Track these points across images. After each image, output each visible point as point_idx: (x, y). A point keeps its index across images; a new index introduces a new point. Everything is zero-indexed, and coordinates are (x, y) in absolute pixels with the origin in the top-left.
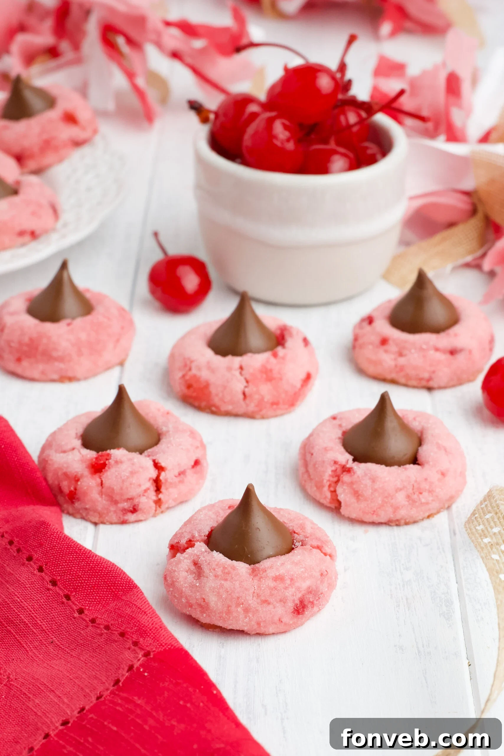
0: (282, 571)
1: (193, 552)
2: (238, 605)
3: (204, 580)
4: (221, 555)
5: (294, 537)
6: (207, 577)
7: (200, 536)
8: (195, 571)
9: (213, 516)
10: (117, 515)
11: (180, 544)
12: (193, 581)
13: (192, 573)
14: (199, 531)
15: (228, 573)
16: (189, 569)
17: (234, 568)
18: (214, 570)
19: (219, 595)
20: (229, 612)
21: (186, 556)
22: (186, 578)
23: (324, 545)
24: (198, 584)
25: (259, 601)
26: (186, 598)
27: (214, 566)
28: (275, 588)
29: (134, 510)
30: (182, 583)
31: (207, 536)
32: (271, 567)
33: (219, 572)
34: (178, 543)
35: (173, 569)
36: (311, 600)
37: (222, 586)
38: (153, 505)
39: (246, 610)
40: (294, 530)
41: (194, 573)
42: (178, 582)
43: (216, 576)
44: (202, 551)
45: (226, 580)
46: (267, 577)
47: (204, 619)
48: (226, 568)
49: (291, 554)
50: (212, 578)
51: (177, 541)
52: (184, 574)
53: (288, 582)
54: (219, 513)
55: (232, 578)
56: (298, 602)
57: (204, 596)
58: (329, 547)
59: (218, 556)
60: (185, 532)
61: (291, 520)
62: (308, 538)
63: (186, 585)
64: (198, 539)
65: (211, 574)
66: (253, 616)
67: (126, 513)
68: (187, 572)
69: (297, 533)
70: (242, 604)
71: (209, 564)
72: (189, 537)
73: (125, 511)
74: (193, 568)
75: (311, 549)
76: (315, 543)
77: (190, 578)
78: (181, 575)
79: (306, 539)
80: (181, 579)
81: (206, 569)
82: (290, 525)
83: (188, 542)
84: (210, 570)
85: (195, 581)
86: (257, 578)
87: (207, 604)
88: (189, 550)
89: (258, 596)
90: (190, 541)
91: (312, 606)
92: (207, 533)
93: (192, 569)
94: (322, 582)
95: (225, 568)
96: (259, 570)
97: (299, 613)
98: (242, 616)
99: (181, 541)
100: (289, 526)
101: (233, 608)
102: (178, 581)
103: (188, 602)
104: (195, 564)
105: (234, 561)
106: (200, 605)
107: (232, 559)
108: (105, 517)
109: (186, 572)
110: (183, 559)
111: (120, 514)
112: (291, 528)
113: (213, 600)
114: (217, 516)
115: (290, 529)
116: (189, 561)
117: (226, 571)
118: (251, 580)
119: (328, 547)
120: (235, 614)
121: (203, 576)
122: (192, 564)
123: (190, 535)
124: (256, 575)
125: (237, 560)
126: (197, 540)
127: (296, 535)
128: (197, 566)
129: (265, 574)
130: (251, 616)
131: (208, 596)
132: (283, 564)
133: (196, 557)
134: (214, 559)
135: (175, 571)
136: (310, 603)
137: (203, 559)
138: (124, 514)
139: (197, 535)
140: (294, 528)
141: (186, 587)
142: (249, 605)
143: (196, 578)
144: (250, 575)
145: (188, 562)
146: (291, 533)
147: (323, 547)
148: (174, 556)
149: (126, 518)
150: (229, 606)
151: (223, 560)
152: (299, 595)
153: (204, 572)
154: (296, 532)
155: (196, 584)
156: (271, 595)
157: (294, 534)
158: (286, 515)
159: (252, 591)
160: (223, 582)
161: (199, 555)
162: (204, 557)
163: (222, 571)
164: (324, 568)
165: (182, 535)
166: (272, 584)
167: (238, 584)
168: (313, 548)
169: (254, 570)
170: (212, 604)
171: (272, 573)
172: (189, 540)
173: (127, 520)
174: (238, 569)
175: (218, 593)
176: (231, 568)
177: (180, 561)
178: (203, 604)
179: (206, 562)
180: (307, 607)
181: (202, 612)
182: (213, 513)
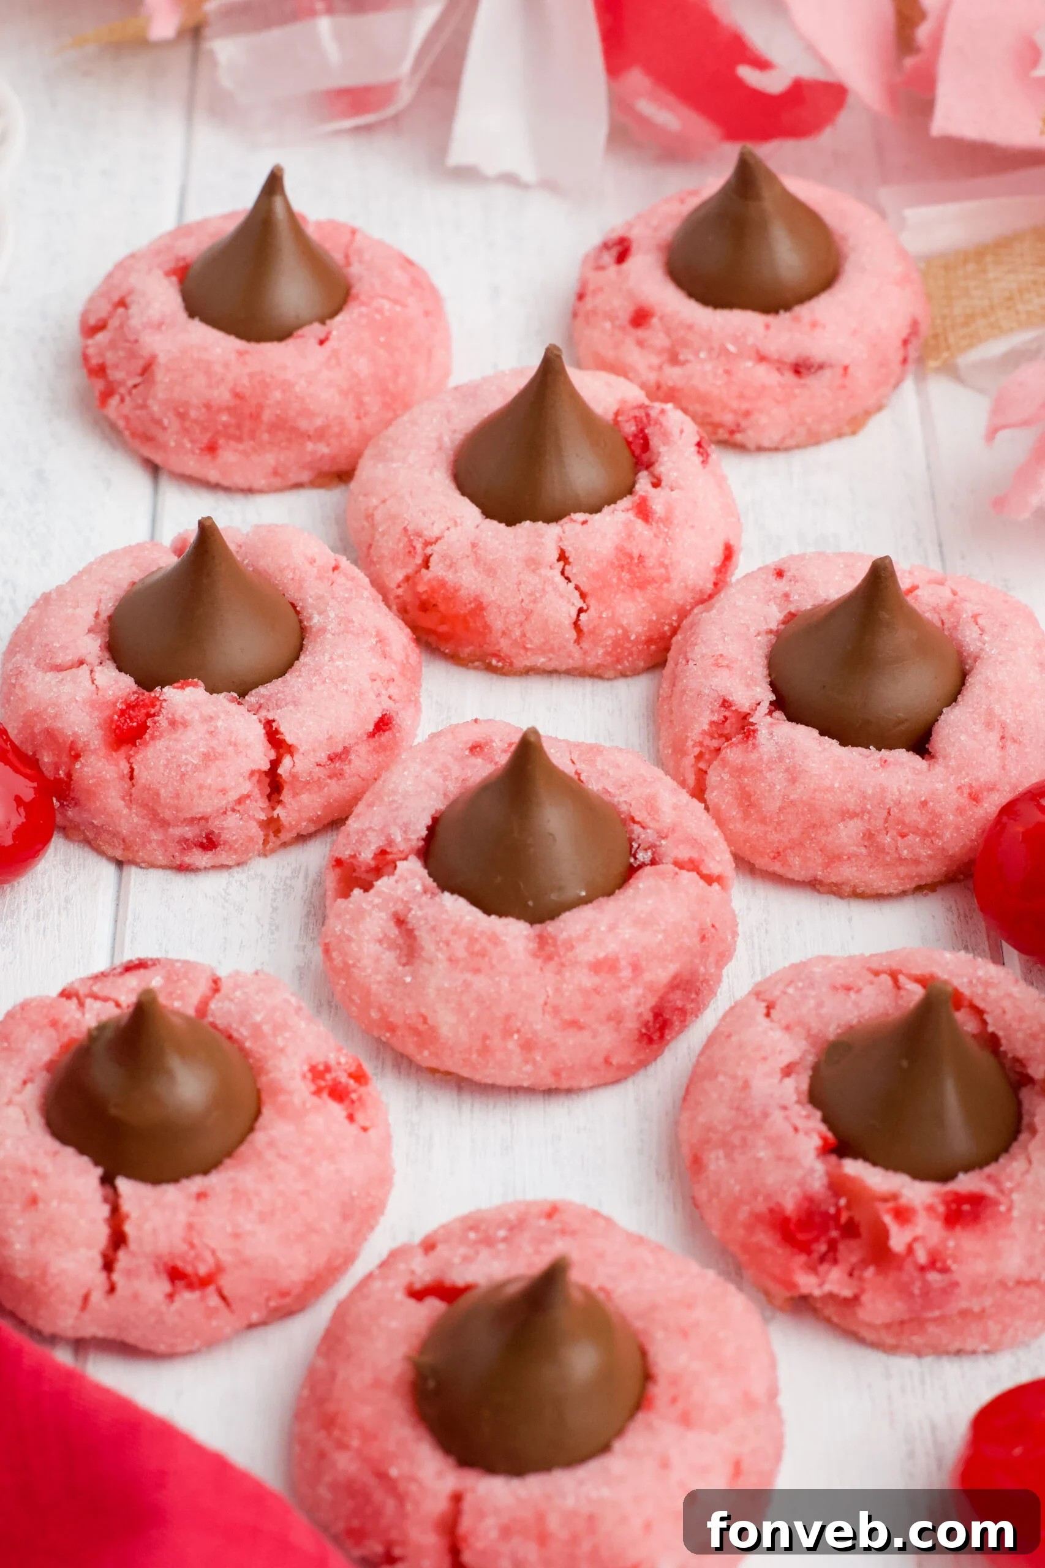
0: (612, 947)
1: (392, 893)
2: (507, 1033)
3: (425, 969)
4: (462, 902)
5: (632, 832)
6: (431, 963)
7: (407, 840)
8: (400, 941)
9: (437, 780)
10: (166, 851)
11: (359, 862)
12: (395, 969)
13: (393, 946)
14: (405, 828)
15: (483, 954)
16: (385, 936)
17: (495, 939)
18: (447, 943)
19: (461, 1010)
20: (485, 1051)
21: (377, 901)
22: (378, 960)
23: (706, 858)
24: (408, 979)
25: (557, 1022)
26: (380, 1009)
27: (446, 935)
28: (596, 991)
29: (209, 843)
30: (369, 971)
31: (423, 839)
32: (585, 937)
33: (459, 947)
34: (354, 857)
35: (346, 932)
36: (679, 1004)
37: (467, 985)
38: (257, 833)
39: (527, 1046)
40: (632, 814)
41: (399, 947)
42: (359, 968)
43: (451, 960)
44: (414, 891)
45: (477, 971)
46: (575, 963)
47: (425, 1057)
48: (476, 940)
49: (629, 891)
50: (442, 965)
51: (352, 853)
52: (373, 948)
53: (626, 973)
54: (448, 768)
55: (492, 967)
56: (649, 1016)
57: (423, 1010)
58: (718, 858)
59: (455, 906)
60: (370, 828)
61: (623, 786)
62: (665, 837)
63: (379, 978)
64: (401, 849)
65: (440, 956)
66: (544, 1058)
67: (189, 848)
68: (380, 942)
69: (638, 823)
70: (518, 1031)
71: (434, 929)
72: (381, 844)
73: (186, 844)
74: (394, 932)
75: (676, 874)
76: (684, 853)
77: (389, 958)
78: (365, 950)
79: (663, 842)
80: (367, 962)
81: (427, 941)
82: (622, 799)
83: (379, 857)
84: (438, 943)
85: (400, 968)
86: (552, 966)
87: (433, 1029)
88: (383, 884)
89: (556, 1011)
90: (383, 852)
91: (682, 1018)
92: (424, 833)
93: (393, 936)
94: (704, 955)
95: (473, 940)
96: (555, 945)
97: (651, 1041)
98: (517, 1059)
99: (363, 854)
100: (619, 802)
101: (496, 1041)
102: (358, 965)
103: (384, 1018)
104: (400, 921)
105: (493, 917)
106: (416, 1032)
107: (488, 910)
108: (138, 851)
109: (378, 944)
110: (369, 907)
111: (173, 848)
112: (624, 808)
113: (446, 1022)
114: (445, 779)
115: (622, 809)
116: (383, 915)
117: (477, 947)
118: (538, 972)
119: (714, 859)
120: (500, 1055)
121: (420, 956)
122: (392, 924)
123: (384, 839)
124: (549, 958)
125: (501, 914)
126: (400, 851)
127: (636, 827)
128: (404, 927)
129: (570, 955)
130: (538, 1058)
131: (435, 1012)
132: (612, 928)
133: (400, 907)
134: (445, 916)
135: (349, 939)
136: (676, 1012)
137: (419, 913)
138: (183, 851)
139: (399, 839)
140: (631, 809)
141: (379, 983)
142: (535, 1033)
143: (404, 960)
144: (535, 955)
145: (381, 918)
146: (624, 822)
147: (703, 860)
148: (345, 894)
149: (187, 860)
150: (485, 1037)
151: (468, 918)
152: (652, 1001)
153: (422, 948)
154: (637, 819)
155: (405, 976)
156: (587, 1008)
157: (632, 824)
158: (611, 772)
159: (541, 1001)
160: (468, 976)
161: (407, 902)
162: (421, 907)
163: (467, 949)
164: (708, 919)
165: (364, 839)
166: (587, 980)
167: (506, 985)
168: (681, 867)
169: (542, 940)
170: (445, 1031)
171: (587, 953)
172: (380, 850)
173: (189, 865)
174: (505, 941)
175: (460, 1004)
176: (490, 940)
177: (360, 914)
178: (422, 1028)
179: (426, 924)
180: (672, 1024)
181: (421, 1046)
182: (435, 771)
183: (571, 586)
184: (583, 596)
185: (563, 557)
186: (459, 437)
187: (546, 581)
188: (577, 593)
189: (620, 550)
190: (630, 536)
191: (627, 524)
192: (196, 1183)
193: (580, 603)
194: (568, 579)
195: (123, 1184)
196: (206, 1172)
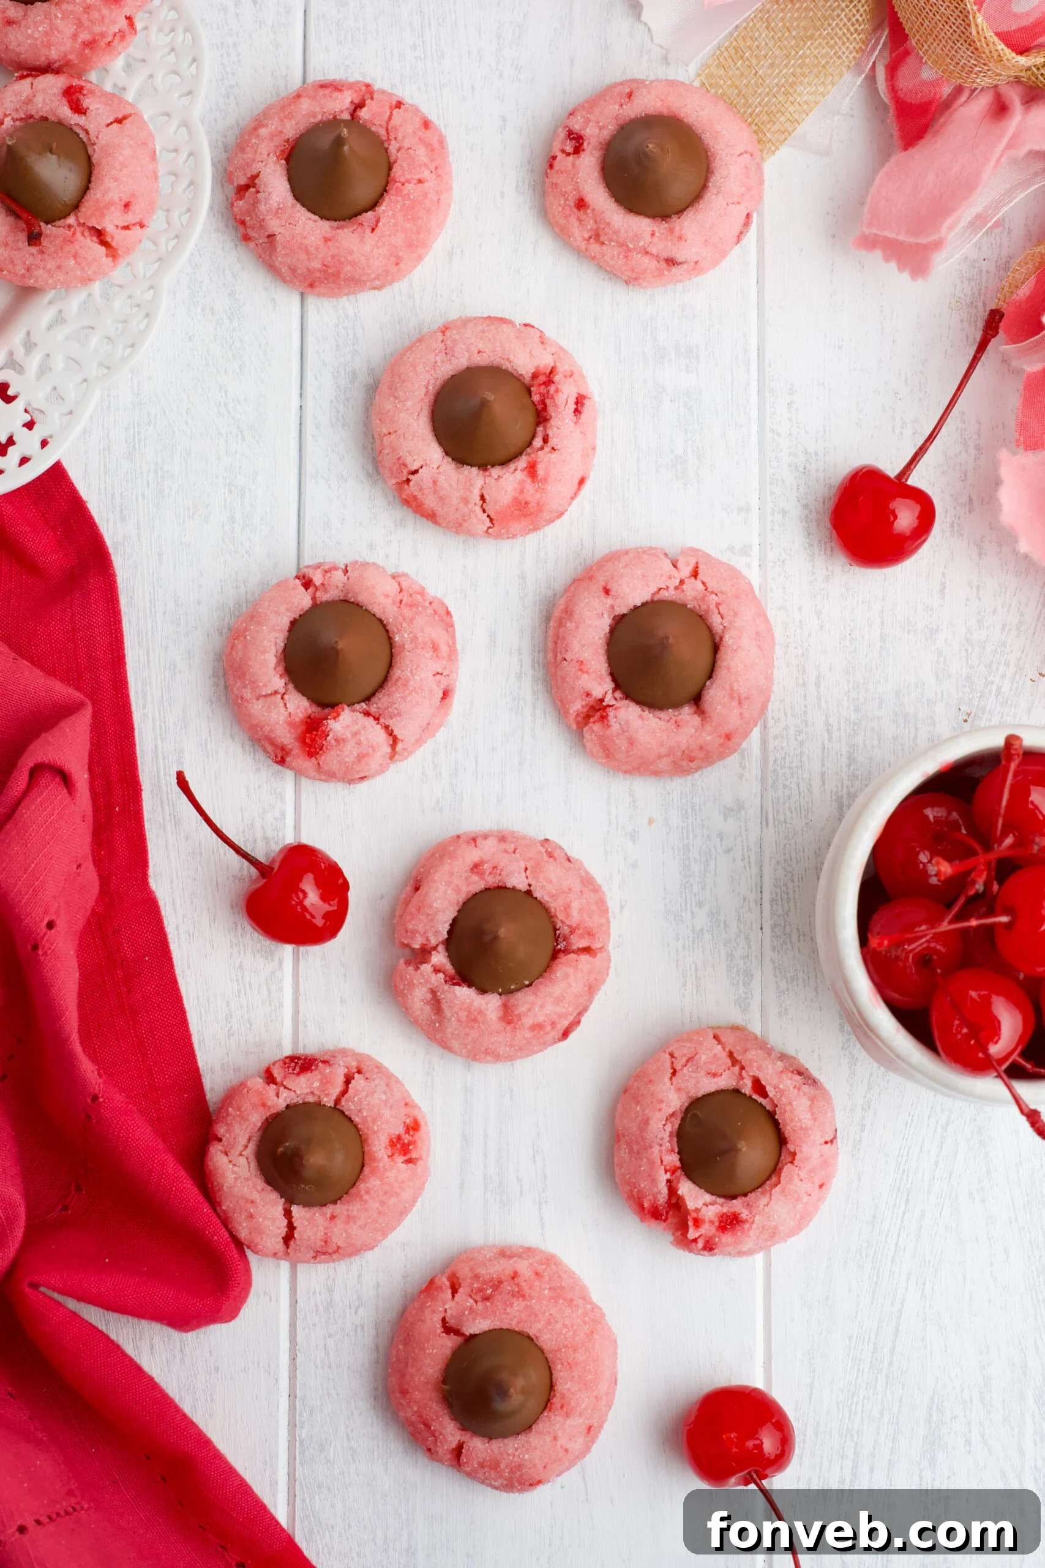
1: (429, 979)
7: (437, 940)
8: (434, 1004)
9: (453, 897)
11: (415, 948)
14: (436, 934)
16: (427, 998)
17: (481, 1013)
21: (421, 977)
22: (421, 1009)
23: (594, 942)
27: (456, 1009)
28: (533, 1037)
31: (447, 934)
33: (463, 1015)
35: (406, 991)
41: (434, 1007)
46: (522, 1025)
48: (472, 1012)
52: (419, 1004)
54: (459, 888)
57: (445, 1039)
58: (601, 939)
59: (461, 992)
62: (573, 932)
64: (434, 945)
65: (453, 1019)
68: (423, 1001)
69: (560, 920)
72: (425, 940)
74: (430, 997)
75: (577, 961)
76: (582, 944)
77: (427, 1011)
78: (415, 1005)
79: (572, 936)
81: (446, 1011)
82: (552, 905)
85: (433, 1017)
86: (510, 1027)
88: (425, 966)
93: (431, 1001)
95: (470, 1009)
96: (513, 1009)
102: (412, 1009)
104: (434, 996)
110: (418, 981)
114: (458, 894)
116: (424, 989)
117: (472, 1015)
118: (502, 1030)
119: (599, 940)
121: (443, 1013)
122: (429, 994)
124: (510, 1023)
129: (520, 1022)
131: (450, 1042)
133: (433, 987)
134: (456, 1001)
137: (443, 996)
139: (433, 941)
143: (435, 1014)
144: (502, 1020)
151: (468, 1001)
154: (559, 918)
157: (556, 919)
161: (437, 986)
162: (444, 992)
163: (467, 1015)
171: (529, 1020)
174: (486, 1014)
177: (414, 982)
179: (446, 1003)
182: (453, 890)
183: (486, 515)
184: (491, 520)
185: (482, 498)
186: (439, 382)
187: (472, 511)
188: (488, 519)
189: (515, 499)
190: (522, 491)
191: (522, 482)
192: (329, 1210)
193: (490, 524)
194: (484, 512)
195: (294, 1209)
196: (335, 1202)
